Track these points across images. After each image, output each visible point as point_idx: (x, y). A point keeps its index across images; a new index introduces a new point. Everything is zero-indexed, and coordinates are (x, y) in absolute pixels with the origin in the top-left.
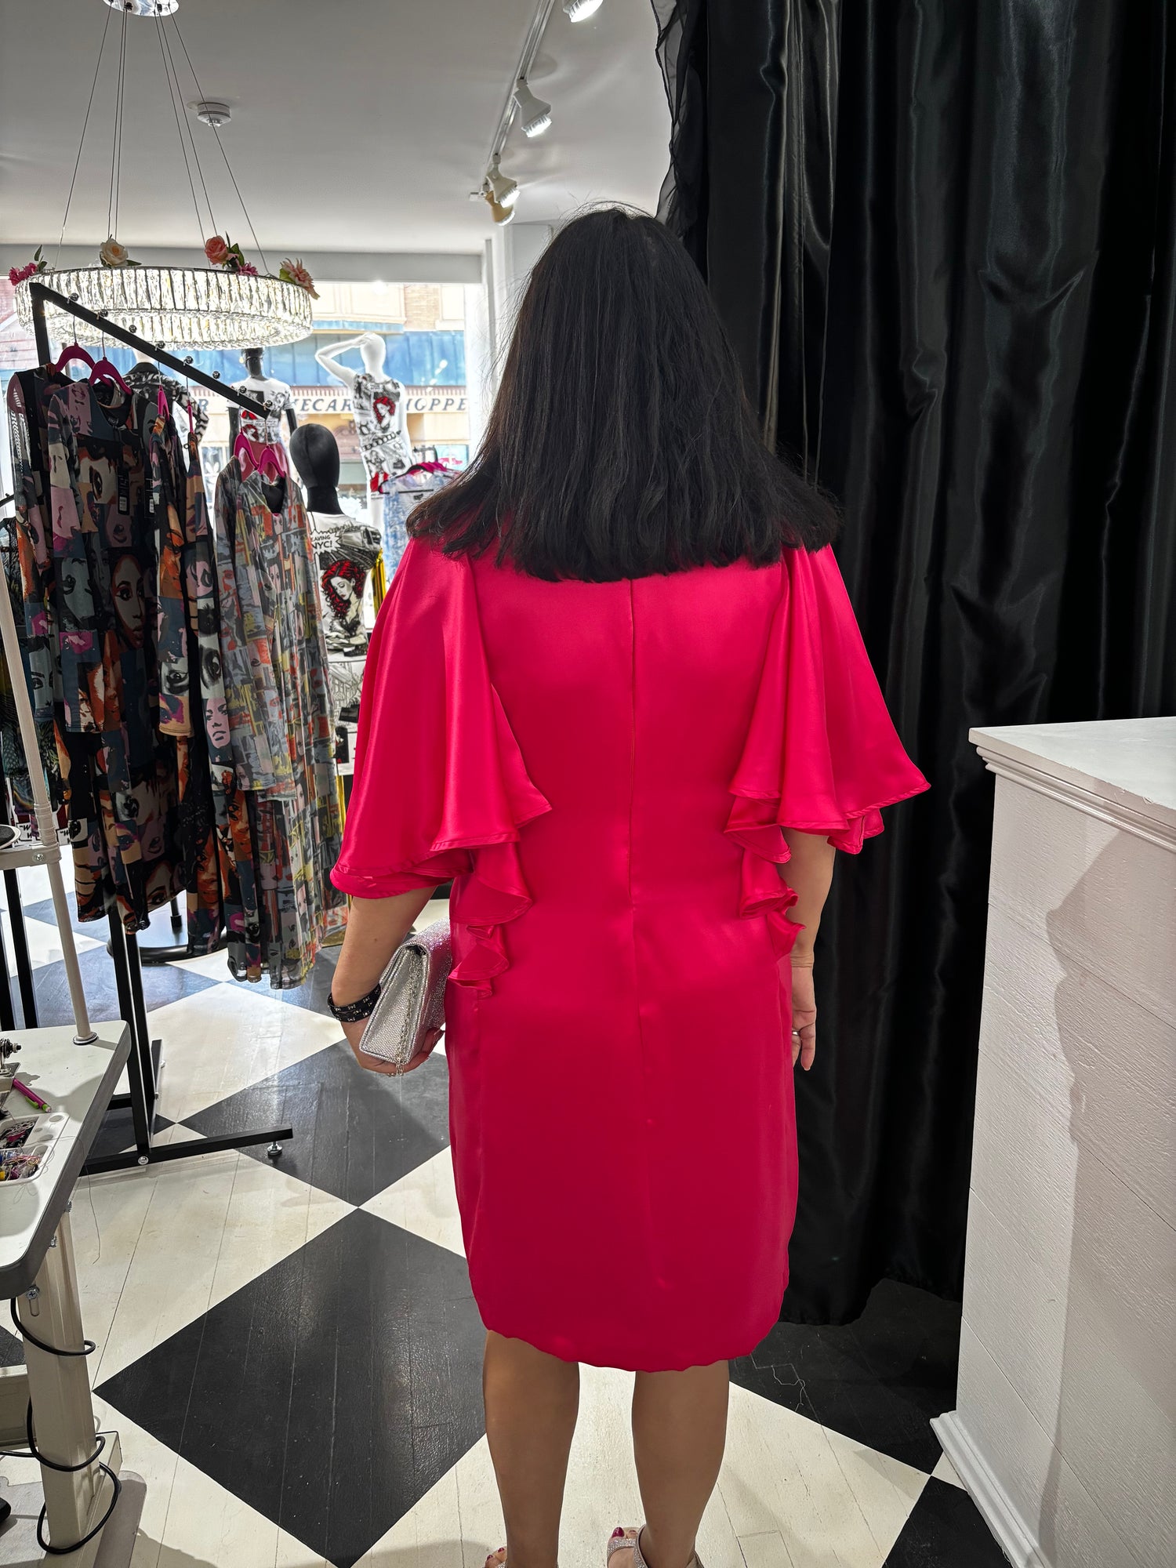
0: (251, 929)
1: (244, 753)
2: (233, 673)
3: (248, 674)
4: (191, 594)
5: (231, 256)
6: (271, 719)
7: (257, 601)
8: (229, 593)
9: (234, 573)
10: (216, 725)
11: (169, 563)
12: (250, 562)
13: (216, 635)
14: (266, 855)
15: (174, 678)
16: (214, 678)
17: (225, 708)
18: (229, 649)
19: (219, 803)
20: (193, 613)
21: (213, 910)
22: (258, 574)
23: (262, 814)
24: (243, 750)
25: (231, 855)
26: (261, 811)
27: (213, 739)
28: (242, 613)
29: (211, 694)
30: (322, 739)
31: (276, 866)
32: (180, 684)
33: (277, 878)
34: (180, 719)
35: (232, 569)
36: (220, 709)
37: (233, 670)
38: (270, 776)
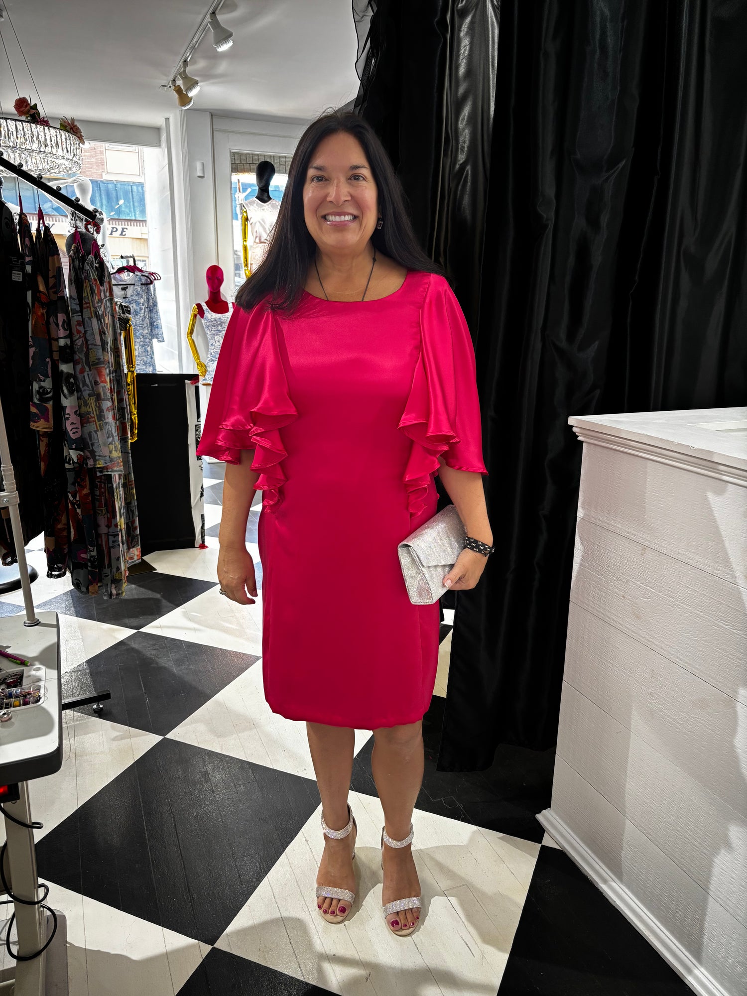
0: (92, 560)
1: (90, 443)
2: (82, 389)
3: (93, 390)
4: (53, 335)
5: (33, 111)
6: (107, 421)
7: (99, 342)
8: (80, 336)
9: (82, 323)
10: (72, 423)
11: (39, 314)
12: (93, 316)
13: (72, 364)
14: (101, 511)
15: (42, 392)
16: (71, 392)
17: (78, 413)
18: (80, 374)
19: (70, 477)
20: (55, 348)
21: (65, 549)
22: (98, 324)
23: (99, 484)
24: (89, 441)
25: (79, 511)
26: (98, 481)
27: (71, 433)
28: (88, 349)
29: (68, 402)
30: (124, 437)
31: (108, 518)
32: (47, 396)
33: (109, 526)
34: (47, 420)
35: (81, 319)
36: (75, 412)
37: (83, 387)
38: (108, 458)
